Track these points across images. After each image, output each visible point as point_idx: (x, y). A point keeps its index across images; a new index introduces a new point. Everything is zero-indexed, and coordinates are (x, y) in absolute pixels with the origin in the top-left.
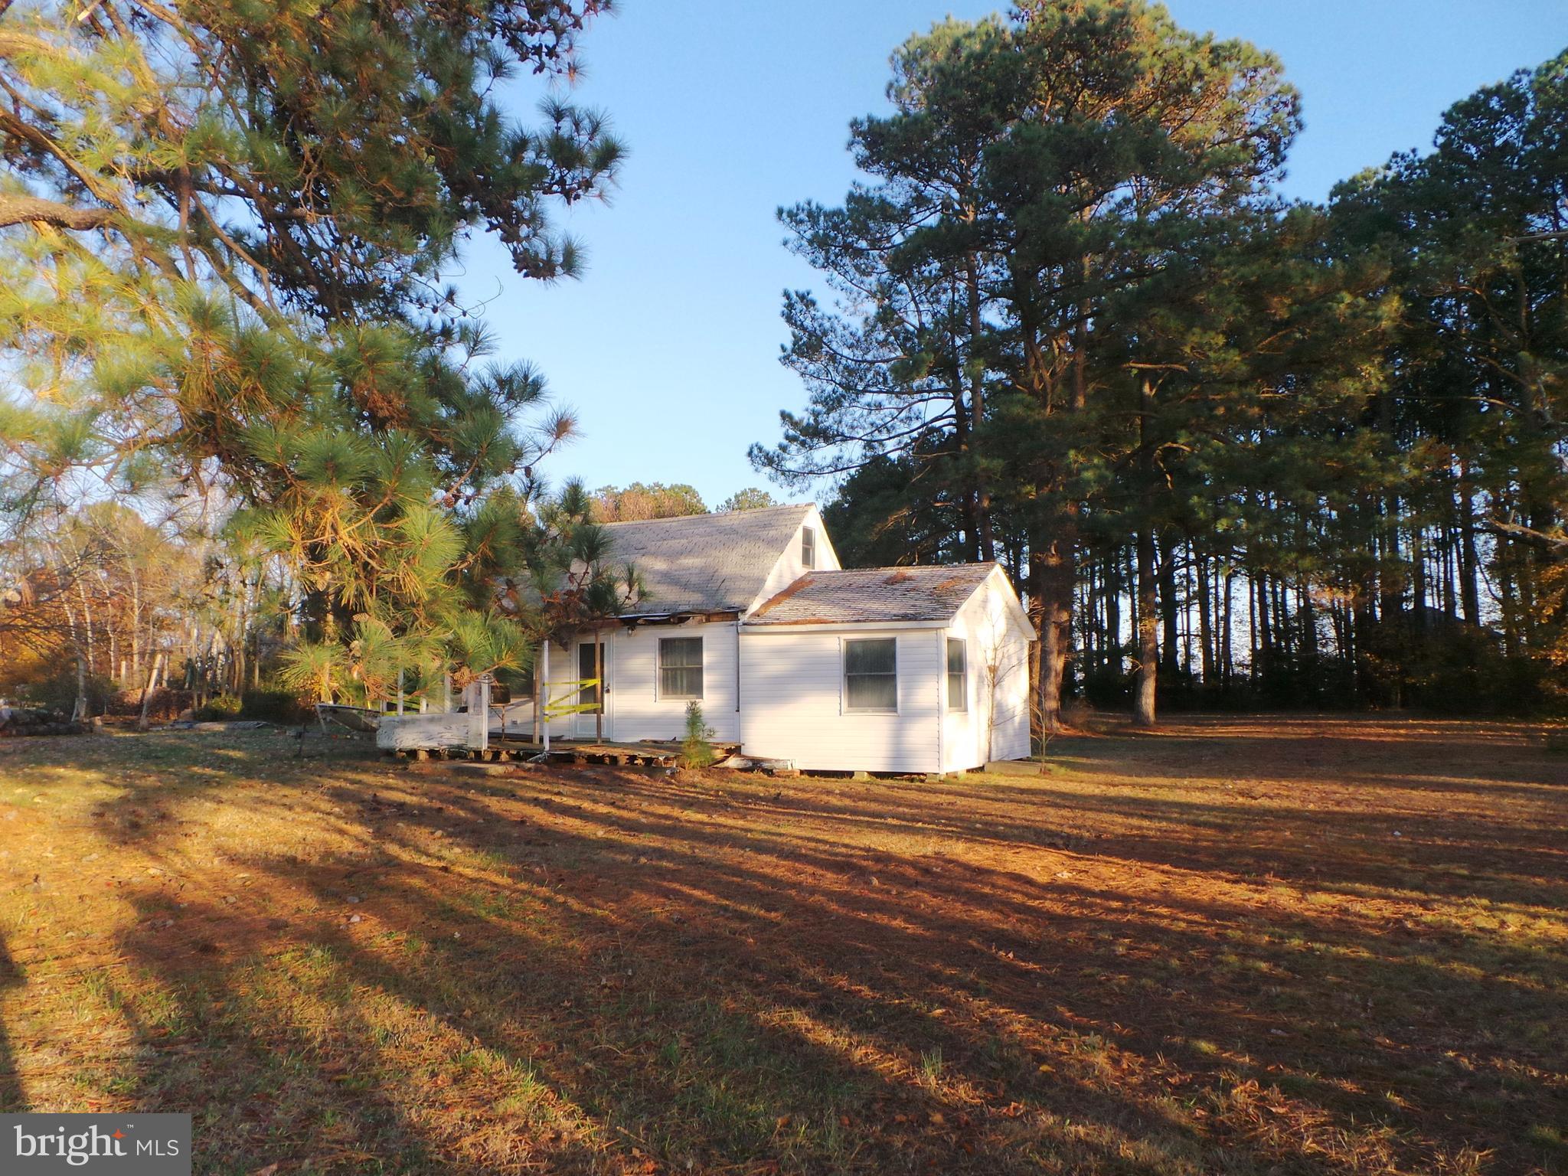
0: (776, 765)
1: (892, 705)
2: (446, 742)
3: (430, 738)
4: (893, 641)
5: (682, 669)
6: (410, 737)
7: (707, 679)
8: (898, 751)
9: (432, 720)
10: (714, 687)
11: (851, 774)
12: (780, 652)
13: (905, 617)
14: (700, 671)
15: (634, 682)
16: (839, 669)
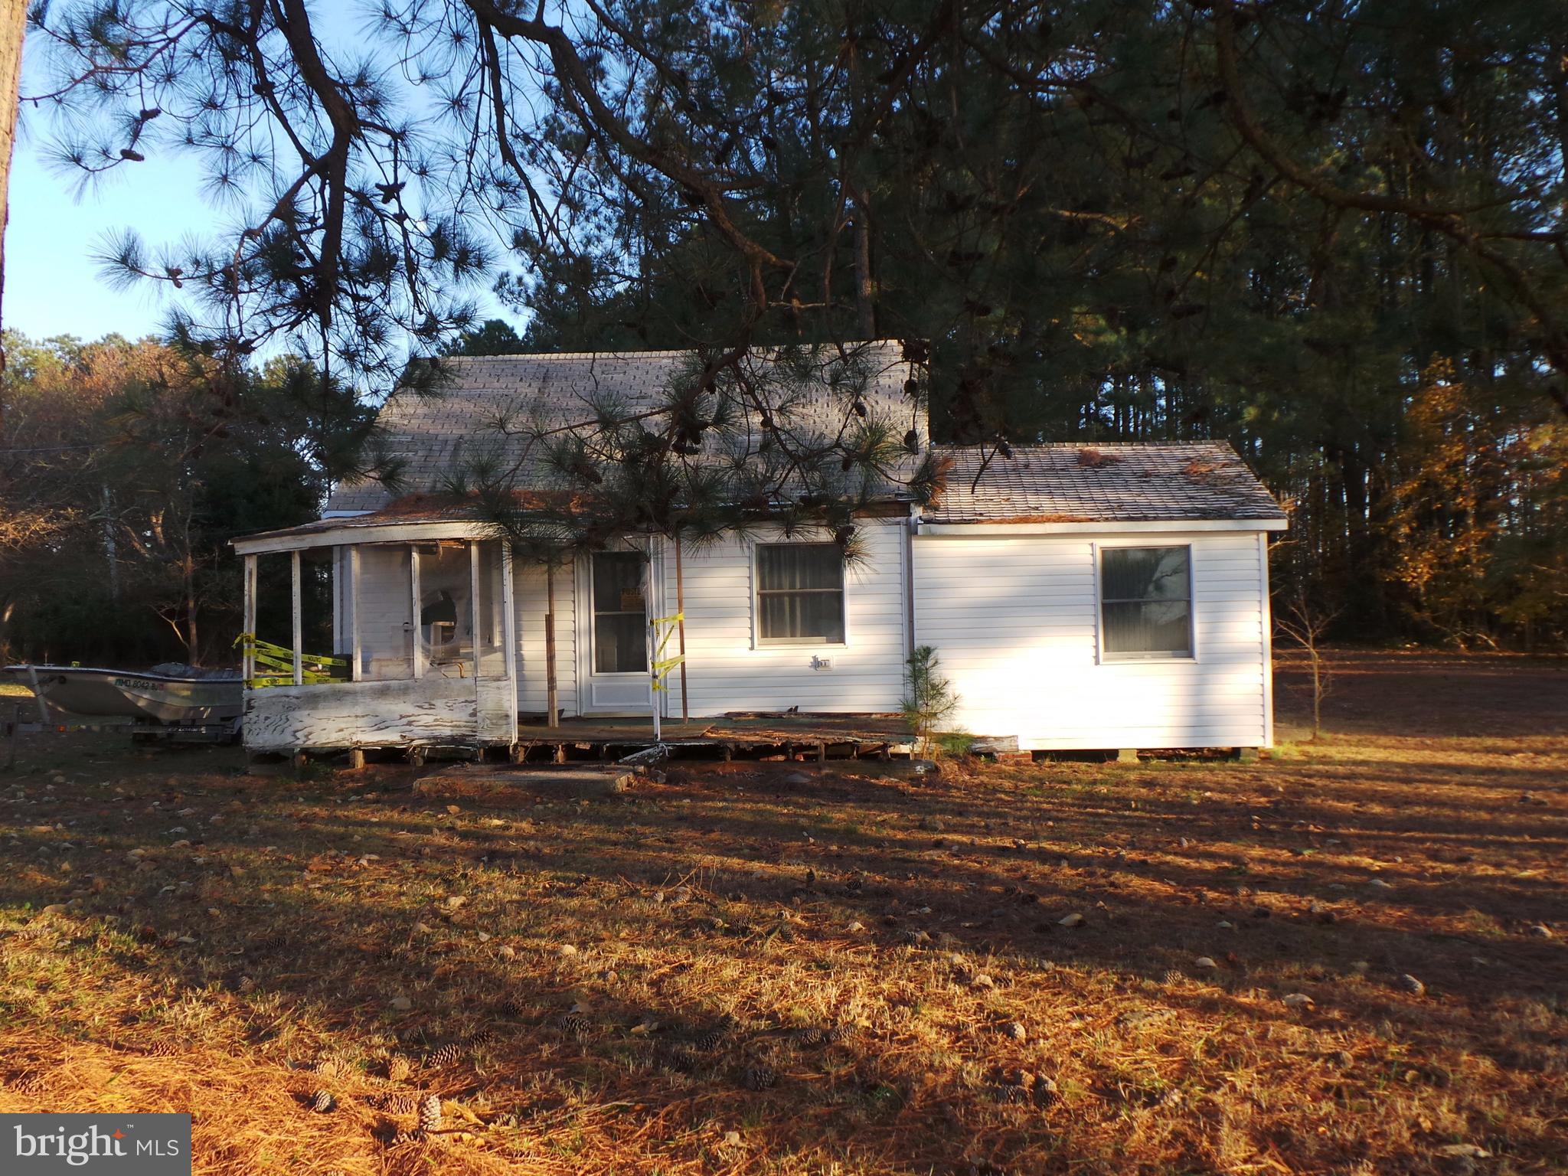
0: (997, 746)
1: (1182, 646)
2: (418, 731)
3: (381, 726)
4: (1187, 548)
5: (792, 596)
6: (332, 725)
7: (852, 609)
8: (1200, 717)
9: (383, 693)
10: (869, 622)
11: (1113, 754)
12: (991, 565)
13: (1205, 515)
14: (839, 598)
15: (716, 614)
16: (1091, 593)
